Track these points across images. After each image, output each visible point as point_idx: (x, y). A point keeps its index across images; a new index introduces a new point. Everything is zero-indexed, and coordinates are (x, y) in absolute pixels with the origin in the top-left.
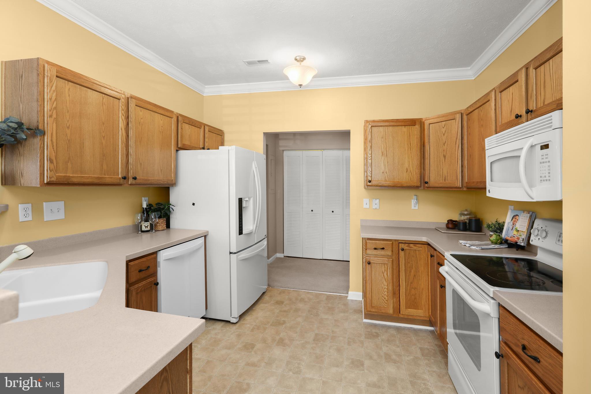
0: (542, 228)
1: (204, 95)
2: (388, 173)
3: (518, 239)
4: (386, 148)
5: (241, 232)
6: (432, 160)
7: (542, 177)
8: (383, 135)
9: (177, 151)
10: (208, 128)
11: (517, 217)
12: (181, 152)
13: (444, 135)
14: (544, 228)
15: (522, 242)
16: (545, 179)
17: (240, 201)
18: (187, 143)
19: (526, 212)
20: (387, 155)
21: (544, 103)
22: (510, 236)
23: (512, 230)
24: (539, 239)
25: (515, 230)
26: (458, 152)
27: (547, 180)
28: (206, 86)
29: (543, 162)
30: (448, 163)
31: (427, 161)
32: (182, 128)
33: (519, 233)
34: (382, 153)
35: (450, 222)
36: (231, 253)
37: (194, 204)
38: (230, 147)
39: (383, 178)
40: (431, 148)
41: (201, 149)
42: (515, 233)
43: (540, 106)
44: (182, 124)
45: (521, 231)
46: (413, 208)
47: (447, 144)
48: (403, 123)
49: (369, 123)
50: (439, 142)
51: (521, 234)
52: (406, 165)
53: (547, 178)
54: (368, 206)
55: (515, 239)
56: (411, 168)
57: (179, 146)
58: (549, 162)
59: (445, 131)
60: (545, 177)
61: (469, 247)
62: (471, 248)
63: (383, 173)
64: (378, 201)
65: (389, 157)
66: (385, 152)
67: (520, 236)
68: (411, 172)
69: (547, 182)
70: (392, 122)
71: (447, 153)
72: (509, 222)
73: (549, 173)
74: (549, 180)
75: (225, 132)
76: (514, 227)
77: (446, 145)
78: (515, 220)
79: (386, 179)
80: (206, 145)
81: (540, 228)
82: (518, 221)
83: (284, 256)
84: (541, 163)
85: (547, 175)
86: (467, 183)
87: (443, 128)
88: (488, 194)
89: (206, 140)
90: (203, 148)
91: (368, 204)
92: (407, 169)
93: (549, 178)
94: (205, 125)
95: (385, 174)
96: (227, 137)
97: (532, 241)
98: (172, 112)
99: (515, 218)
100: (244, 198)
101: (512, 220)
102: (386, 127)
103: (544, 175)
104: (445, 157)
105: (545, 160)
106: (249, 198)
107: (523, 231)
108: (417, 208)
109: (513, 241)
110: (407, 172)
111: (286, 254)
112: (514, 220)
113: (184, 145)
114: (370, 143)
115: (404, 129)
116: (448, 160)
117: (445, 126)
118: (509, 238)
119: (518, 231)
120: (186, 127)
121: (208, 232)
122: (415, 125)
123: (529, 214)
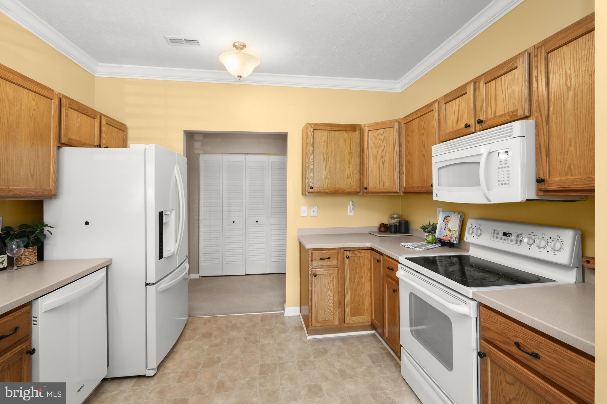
0: (476, 226)
1: (96, 76)
2: (329, 179)
3: (451, 237)
4: (328, 153)
5: (161, 256)
6: (371, 166)
7: (500, 181)
8: (325, 139)
9: (59, 147)
10: (105, 119)
11: (449, 218)
12: (66, 151)
13: (383, 142)
14: (478, 227)
15: (454, 240)
16: (504, 182)
17: (161, 215)
18: (74, 137)
19: (456, 213)
20: (328, 160)
21: (495, 114)
22: (443, 235)
23: (444, 230)
24: (474, 237)
25: (447, 230)
26: (396, 159)
27: (505, 184)
28: (100, 64)
29: (502, 168)
30: (386, 169)
31: (366, 167)
32: (67, 116)
33: (451, 232)
34: (324, 158)
35: (382, 226)
36: (147, 285)
37: (87, 223)
38: (148, 145)
39: (325, 184)
40: (370, 154)
41: (95, 146)
42: (448, 232)
43: (490, 117)
44: (67, 109)
45: (453, 230)
46: (349, 214)
47: (386, 151)
48: (344, 128)
49: (311, 126)
50: (378, 149)
51: (453, 233)
52: (347, 171)
53: (506, 182)
54: (305, 215)
55: (449, 238)
56: (351, 174)
57: (63, 140)
58: (508, 167)
59: (384, 138)
60: (504, 181)
61: (413, 248)
62: (414, 250)
63: (325, 179)
64: (316, 208)
65: (330, 162)
66: (326, 157)
67: (452, 235)
68: (351, 178)
69: (505, 185)
70: (334, 126)
71: (385, 160)
72: (441, 223)
73: (508, 177)
74: (508, 184)
75: (128, 127)
76: (446, 227)
77: (384, 151)
78: (447, 220)
79: (327, 186)
80: (103, 142)
81: (474, 226)
82: (450, 222)
83: (200, 277)
84: (499, 168)
85: (506, 179)
86: (405, 188)
87: (382, 135)
88: (434, 198)
89: (103, 135)
90: (100, 146)
91: (306, 212)
92: (348, 175)
93: (508, 182)
94: (101, 115)
95: (327, 180)
96: (131, 133)
97: (467, 239)
98: (52, 91)
99: (446, 219)
100: (165, 212)
101: (444, 220)
102: (328, 132)
103: (502, 179)
104: (383, 163)
105: (503, 166)
106: (171, 211)
107: (455, 230)
108: (352, 214)
109: (446, 239)
110: (347, 178)
111: (201, 274)
112: (445, 220)
113: (70, 139)
114: (312, 147)
115: (346, 134)
116: (386, 166)
117: (383, 133)
118: (442, 237)
119: (451, 230)
120: (74, 114)
121: (111, 260)
122: (355, 131)
123: (460, 215)
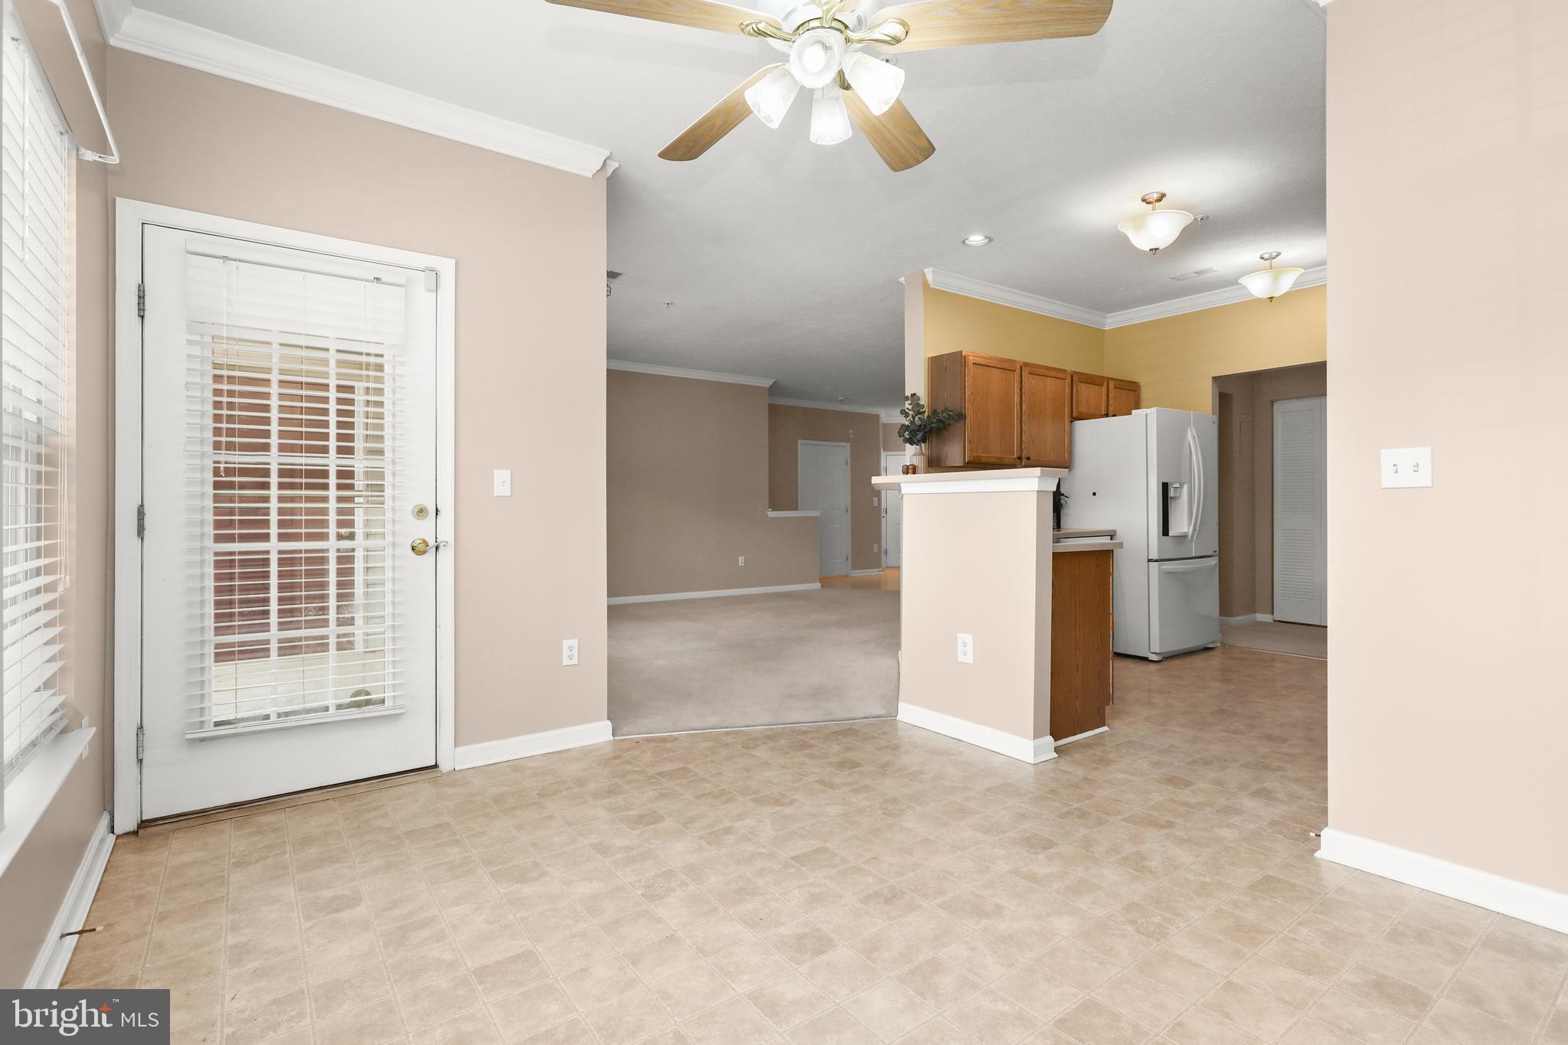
1: (1106, 329)
5: (1165, 531)
9: (1071, 422)
10: (1113, 383)
12: (1079, 424)
17: (1165, 487)
18: (1083, 409)
28: (1109, 315)
32: (1077, 391)
36: (1150, 560)
37: (1094, 494)
38: (1148, 410)
41: (1102, 416)
44: (1077, 385)
57: (1074, 415)
75: (1141, 385)
80: (1111, 409)
83: (1275, 621)
89: (1111, 401)
90: (1107, 415)
94: (1108, 379)
96: (1144, 393)
98: (1066, 371)
100: (1172, 484)
106: (1182, 486)
111: (1278, 616)
113: (1080, 413)
120: (1083, 386)
121: (1115, 531)
